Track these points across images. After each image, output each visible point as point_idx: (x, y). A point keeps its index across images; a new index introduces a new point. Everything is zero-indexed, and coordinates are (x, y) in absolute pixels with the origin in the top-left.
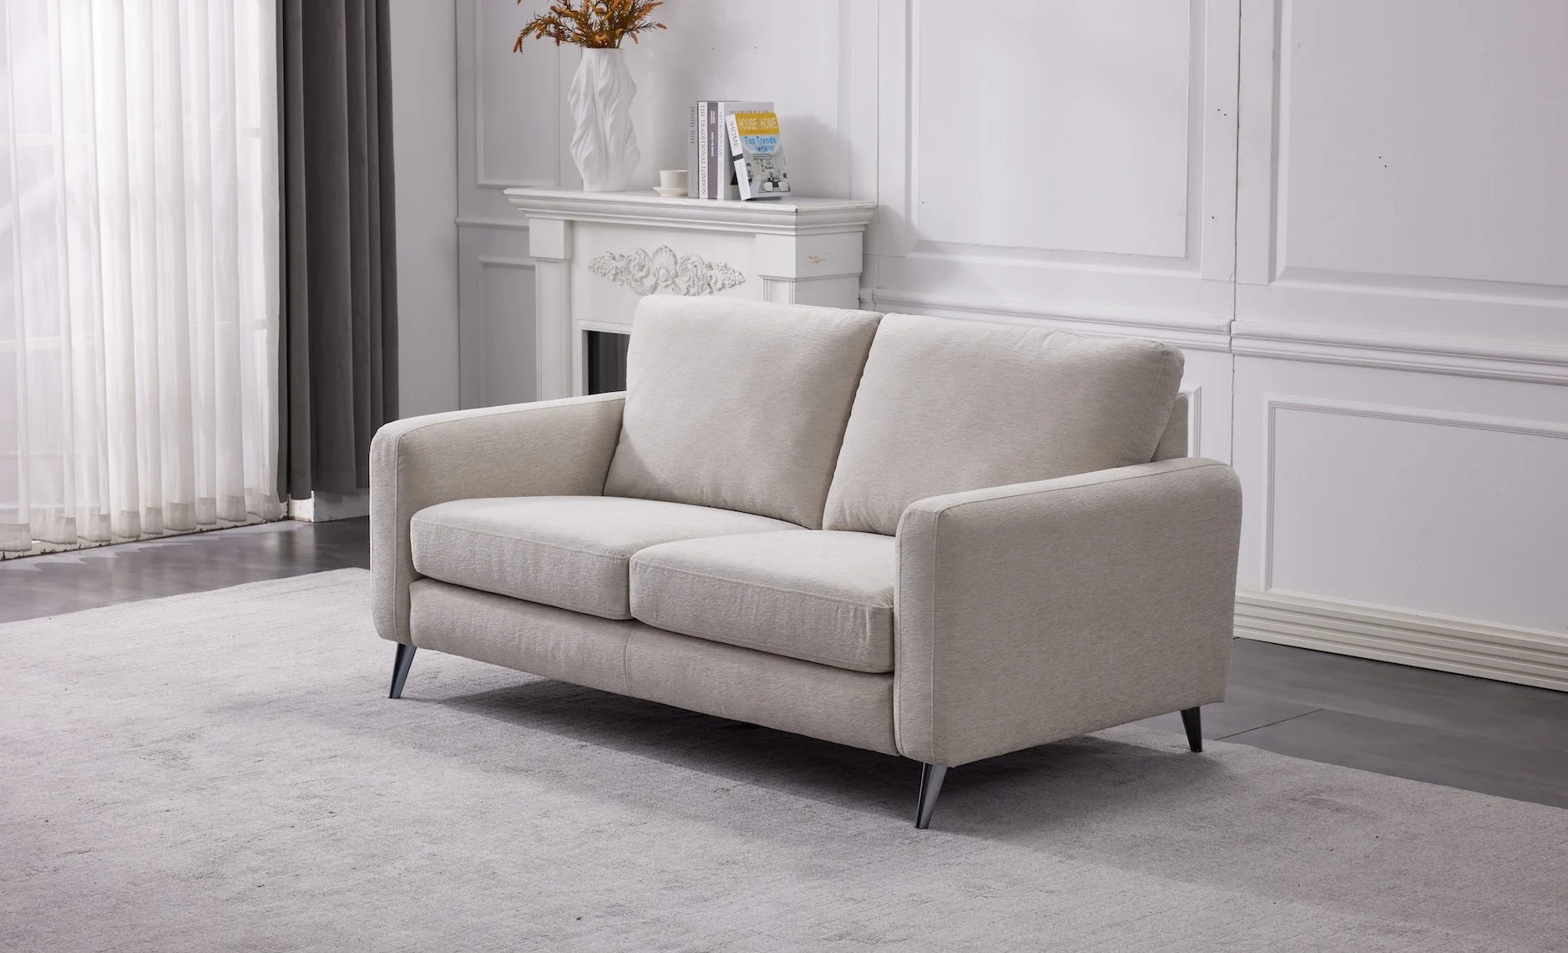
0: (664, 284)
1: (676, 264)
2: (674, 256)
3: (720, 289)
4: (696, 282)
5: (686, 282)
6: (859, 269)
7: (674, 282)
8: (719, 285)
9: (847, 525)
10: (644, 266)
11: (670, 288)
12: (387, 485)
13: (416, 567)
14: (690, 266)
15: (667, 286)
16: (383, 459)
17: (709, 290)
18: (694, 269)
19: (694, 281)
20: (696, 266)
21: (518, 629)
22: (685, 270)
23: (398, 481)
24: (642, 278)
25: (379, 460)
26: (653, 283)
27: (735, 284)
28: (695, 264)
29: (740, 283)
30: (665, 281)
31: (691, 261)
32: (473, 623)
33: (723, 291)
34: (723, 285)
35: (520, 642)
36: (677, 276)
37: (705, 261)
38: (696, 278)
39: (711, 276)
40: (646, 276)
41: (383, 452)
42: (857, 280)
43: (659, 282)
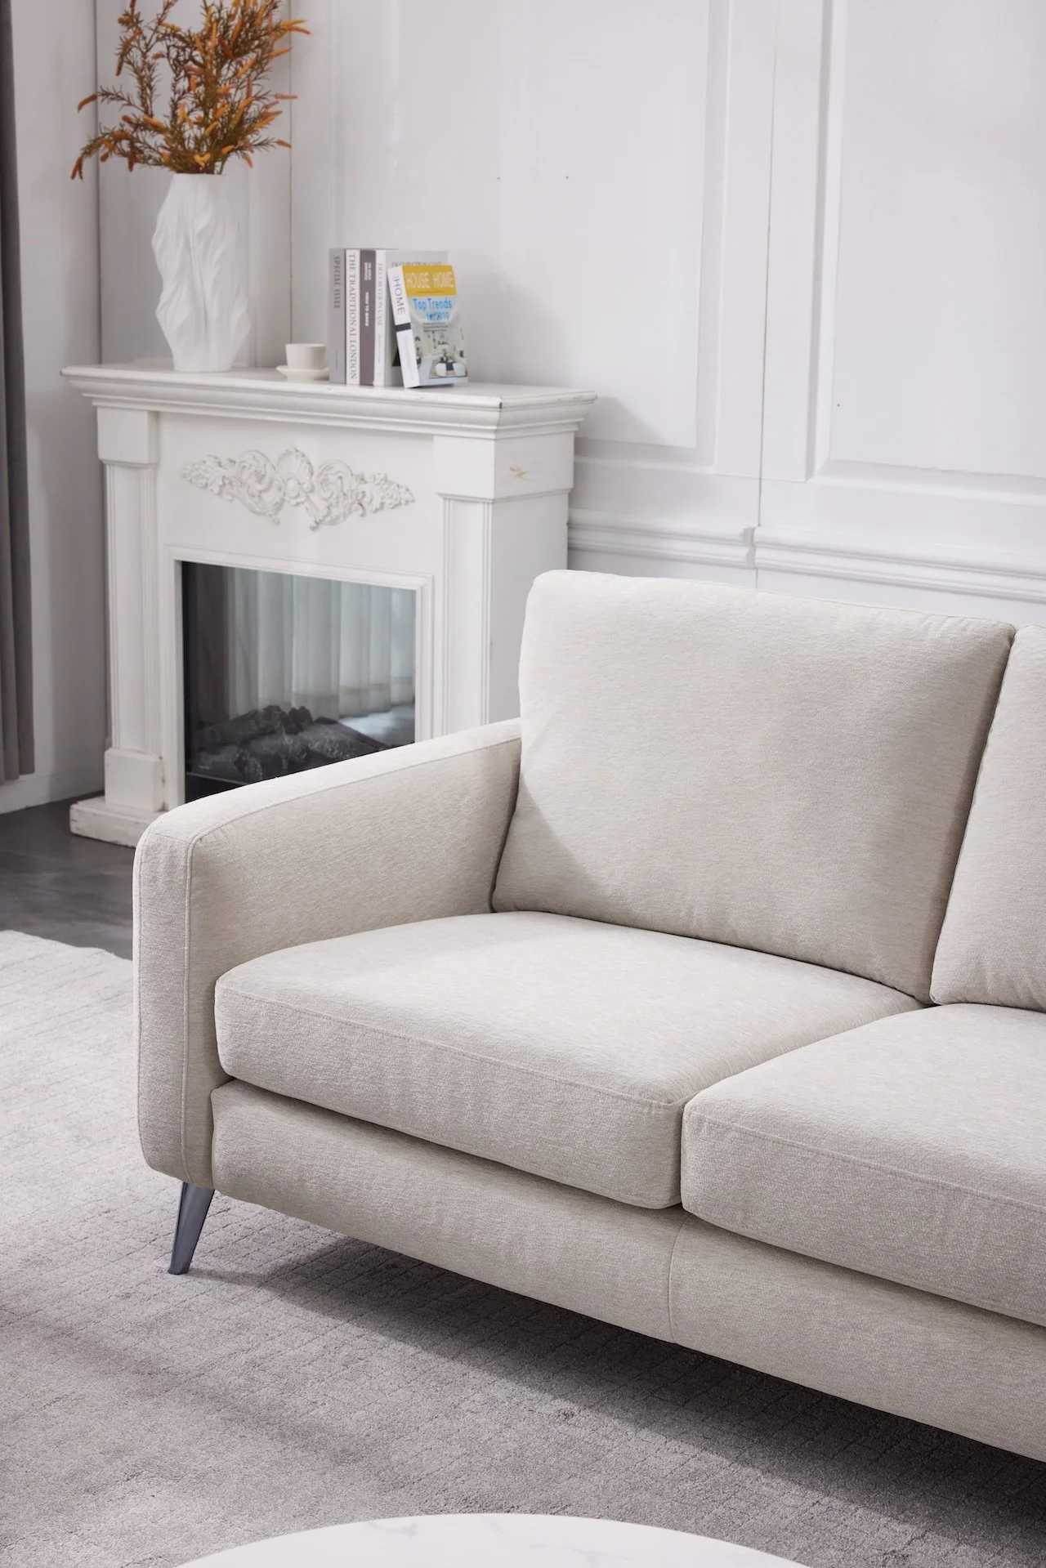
0: (294, 502)
1: (312, 474)
2: (309, 463)
3: (377, 510)
4: (341, 500)
5: (326, 500)
6: (568, 483)
7: (308, 498)
8: (376, 504)
9: (985, 994)
10: (263, 476)
11: (302, 508)
12: (170, 923)
13: (224, 1067)
14: (332, 478)
15: (298, 504)
16: (161, 879)
17: (360, 512)
18: (339, 481)
19: (338, 497)
20: (341, 478)
21: (435, 1198)
22: (325, 482)
23: (190, 920)
24: (260, 492)
25: (154, 879)
26: (278, 499)
27: (400, 504)
28: (340, 474)
29: (407, 502)
30: (294, 498)
31: (334, 471)
32: (341, 1176)
33: (380, 513)
34: (382, 505)
35: (440, 1223)
36: (312, 491)
37: (355, 473)
38: (341, 494)
39: (363, 492)
40: (267, 490)
41: (161, 868)
42: (566, 497)
43: (286, 498)
